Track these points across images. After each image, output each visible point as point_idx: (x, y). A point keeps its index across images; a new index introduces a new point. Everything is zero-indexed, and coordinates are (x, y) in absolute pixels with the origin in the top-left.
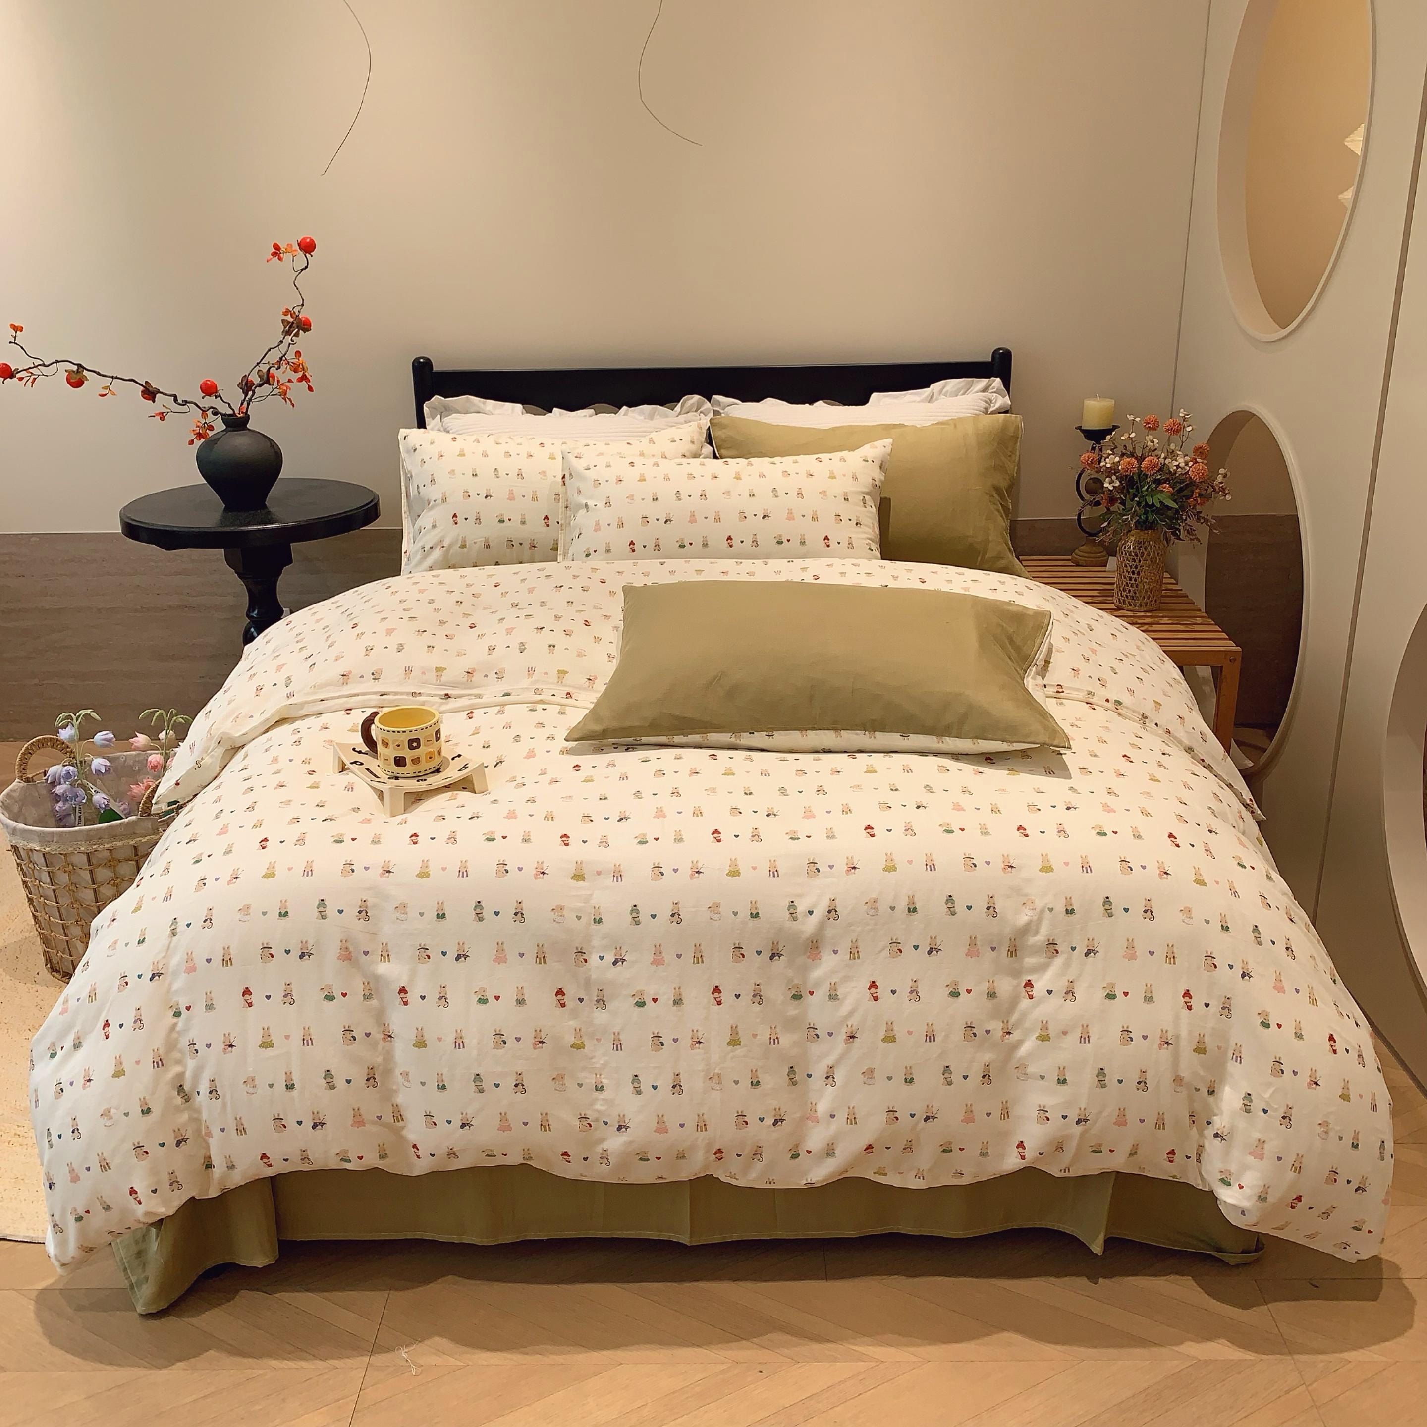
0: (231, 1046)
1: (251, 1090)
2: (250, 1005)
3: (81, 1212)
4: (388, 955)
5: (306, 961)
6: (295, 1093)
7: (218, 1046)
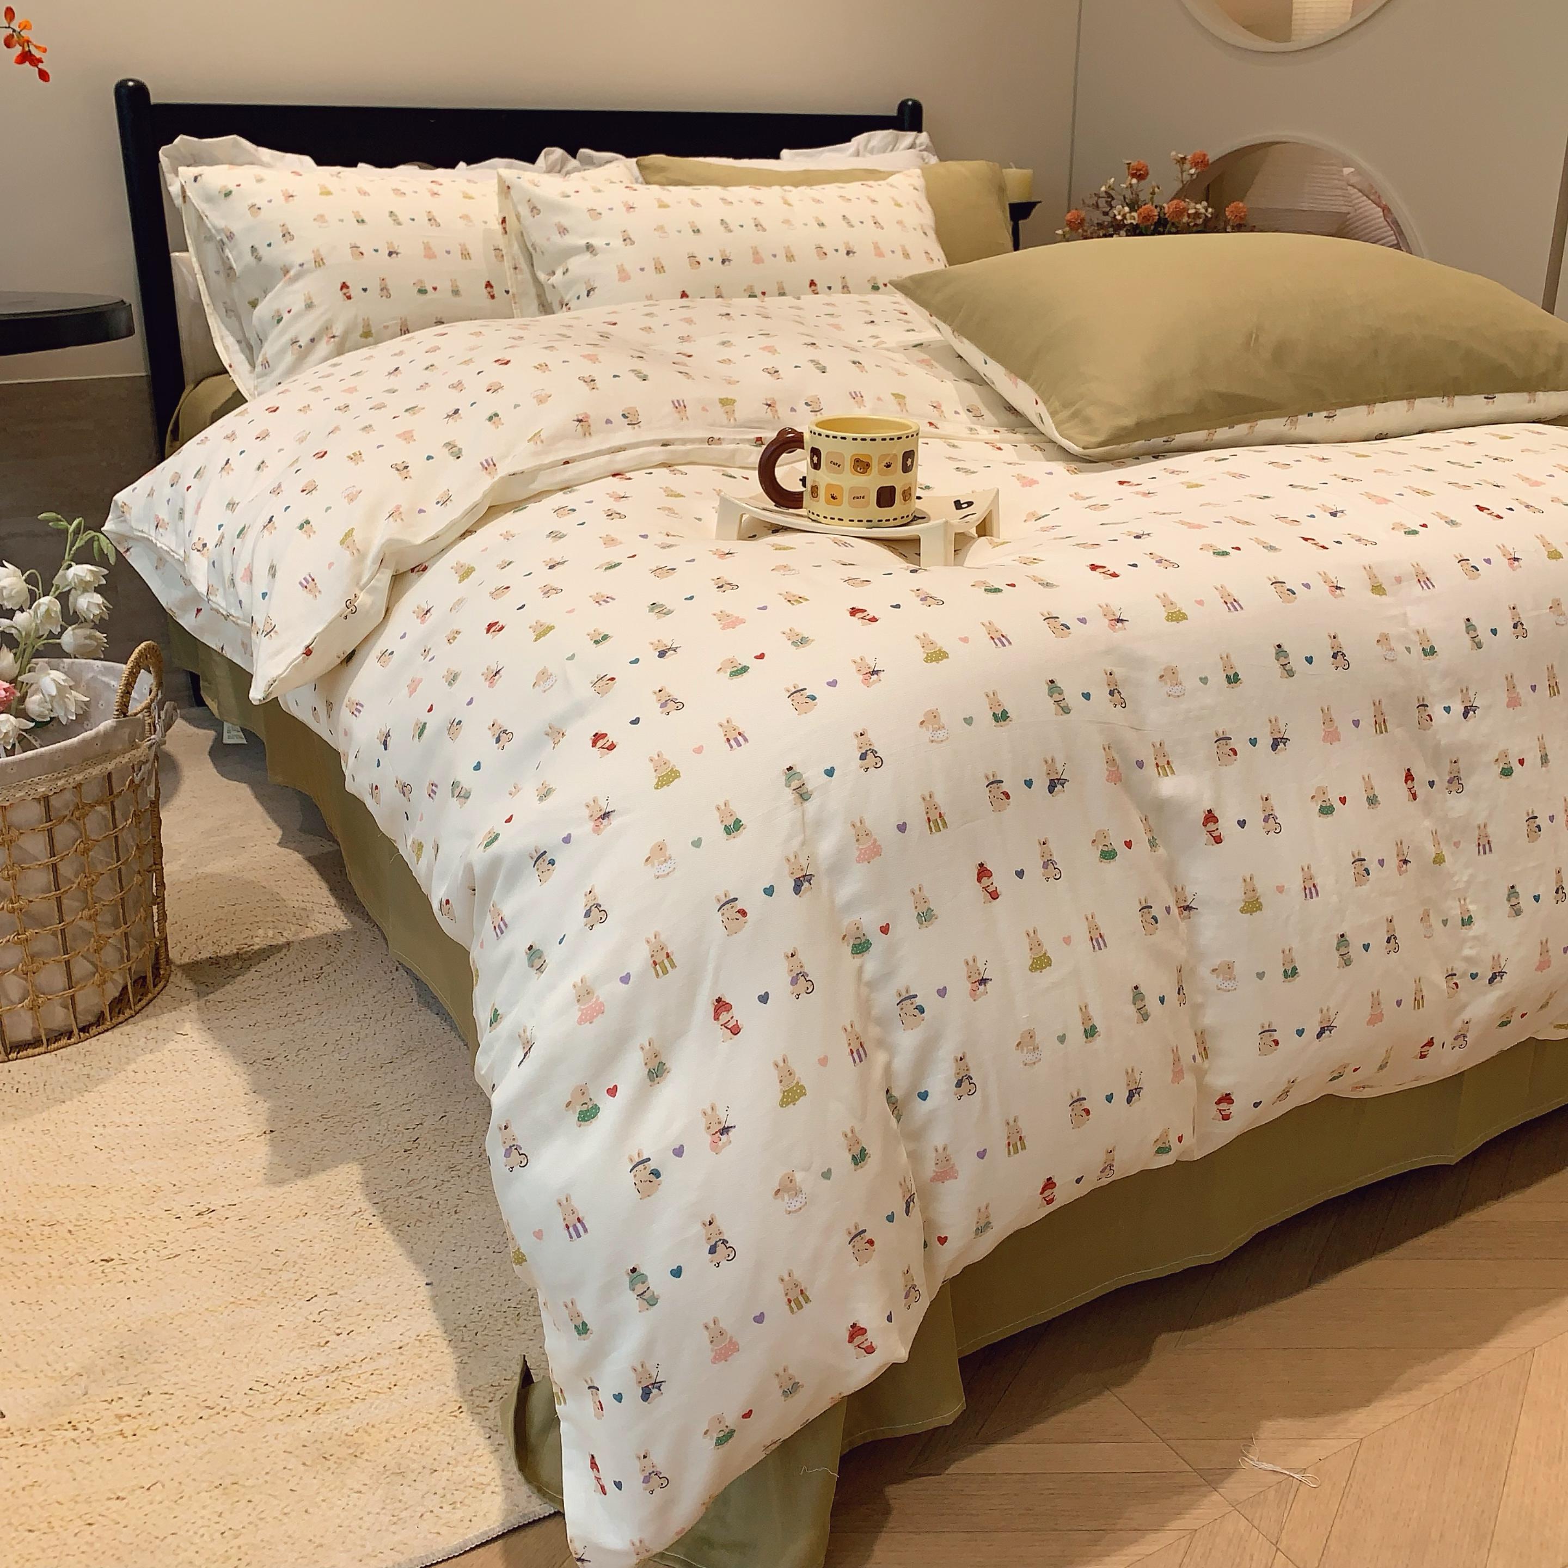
0: (983, 981)
1: (1031, 1058)
2: (994, 895)
3: (732, 1418)
4: (1168, 763)
5: (1061, 795)
6: (1098, 1041)
7: (960, 987)
